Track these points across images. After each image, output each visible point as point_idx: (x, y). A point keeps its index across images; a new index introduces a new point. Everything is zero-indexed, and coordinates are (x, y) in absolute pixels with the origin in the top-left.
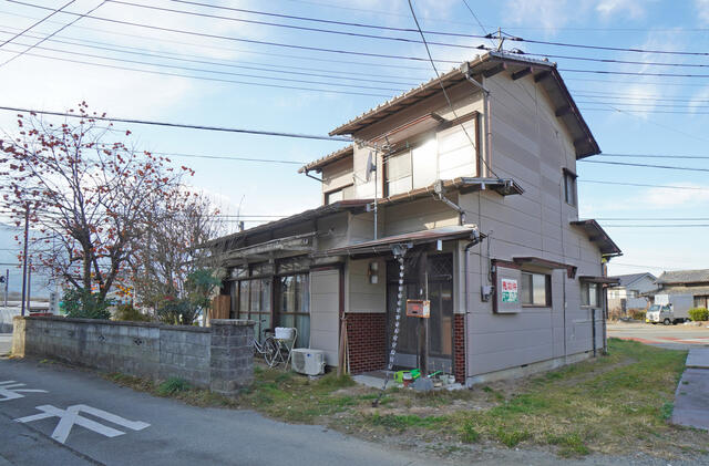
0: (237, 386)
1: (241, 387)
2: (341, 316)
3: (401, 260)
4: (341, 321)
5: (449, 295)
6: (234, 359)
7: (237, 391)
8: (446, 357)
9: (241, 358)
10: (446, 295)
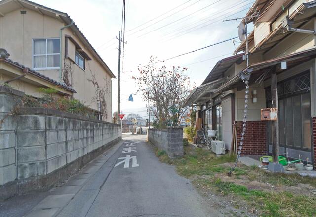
0: (175, 155)
1: (177, 156)
2: (233, 123)
3: (247, 82)
4: (232, 126)
5: (308, 104)
6: (173, 143)
7: (175, 157)
8: (306, 150)
9: (177, 143)
10: (307, 104)
